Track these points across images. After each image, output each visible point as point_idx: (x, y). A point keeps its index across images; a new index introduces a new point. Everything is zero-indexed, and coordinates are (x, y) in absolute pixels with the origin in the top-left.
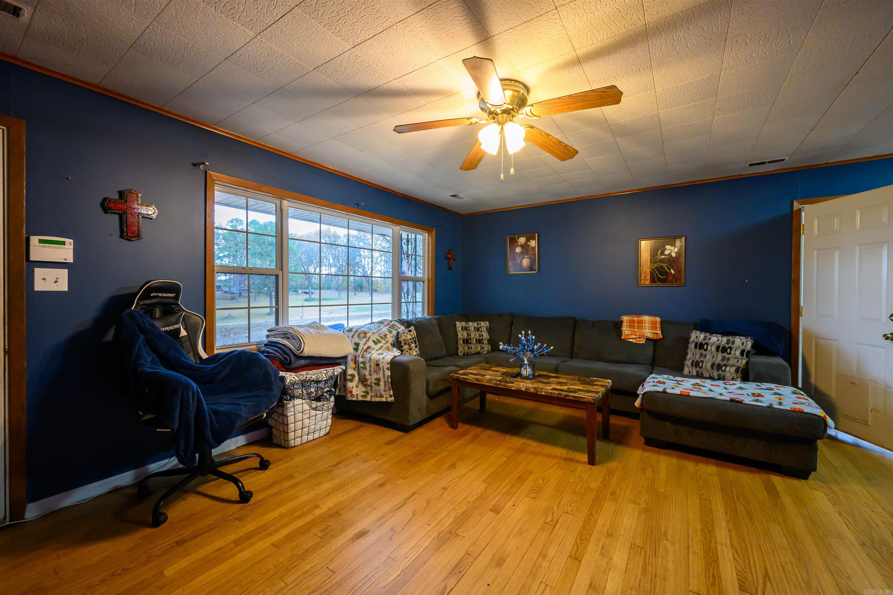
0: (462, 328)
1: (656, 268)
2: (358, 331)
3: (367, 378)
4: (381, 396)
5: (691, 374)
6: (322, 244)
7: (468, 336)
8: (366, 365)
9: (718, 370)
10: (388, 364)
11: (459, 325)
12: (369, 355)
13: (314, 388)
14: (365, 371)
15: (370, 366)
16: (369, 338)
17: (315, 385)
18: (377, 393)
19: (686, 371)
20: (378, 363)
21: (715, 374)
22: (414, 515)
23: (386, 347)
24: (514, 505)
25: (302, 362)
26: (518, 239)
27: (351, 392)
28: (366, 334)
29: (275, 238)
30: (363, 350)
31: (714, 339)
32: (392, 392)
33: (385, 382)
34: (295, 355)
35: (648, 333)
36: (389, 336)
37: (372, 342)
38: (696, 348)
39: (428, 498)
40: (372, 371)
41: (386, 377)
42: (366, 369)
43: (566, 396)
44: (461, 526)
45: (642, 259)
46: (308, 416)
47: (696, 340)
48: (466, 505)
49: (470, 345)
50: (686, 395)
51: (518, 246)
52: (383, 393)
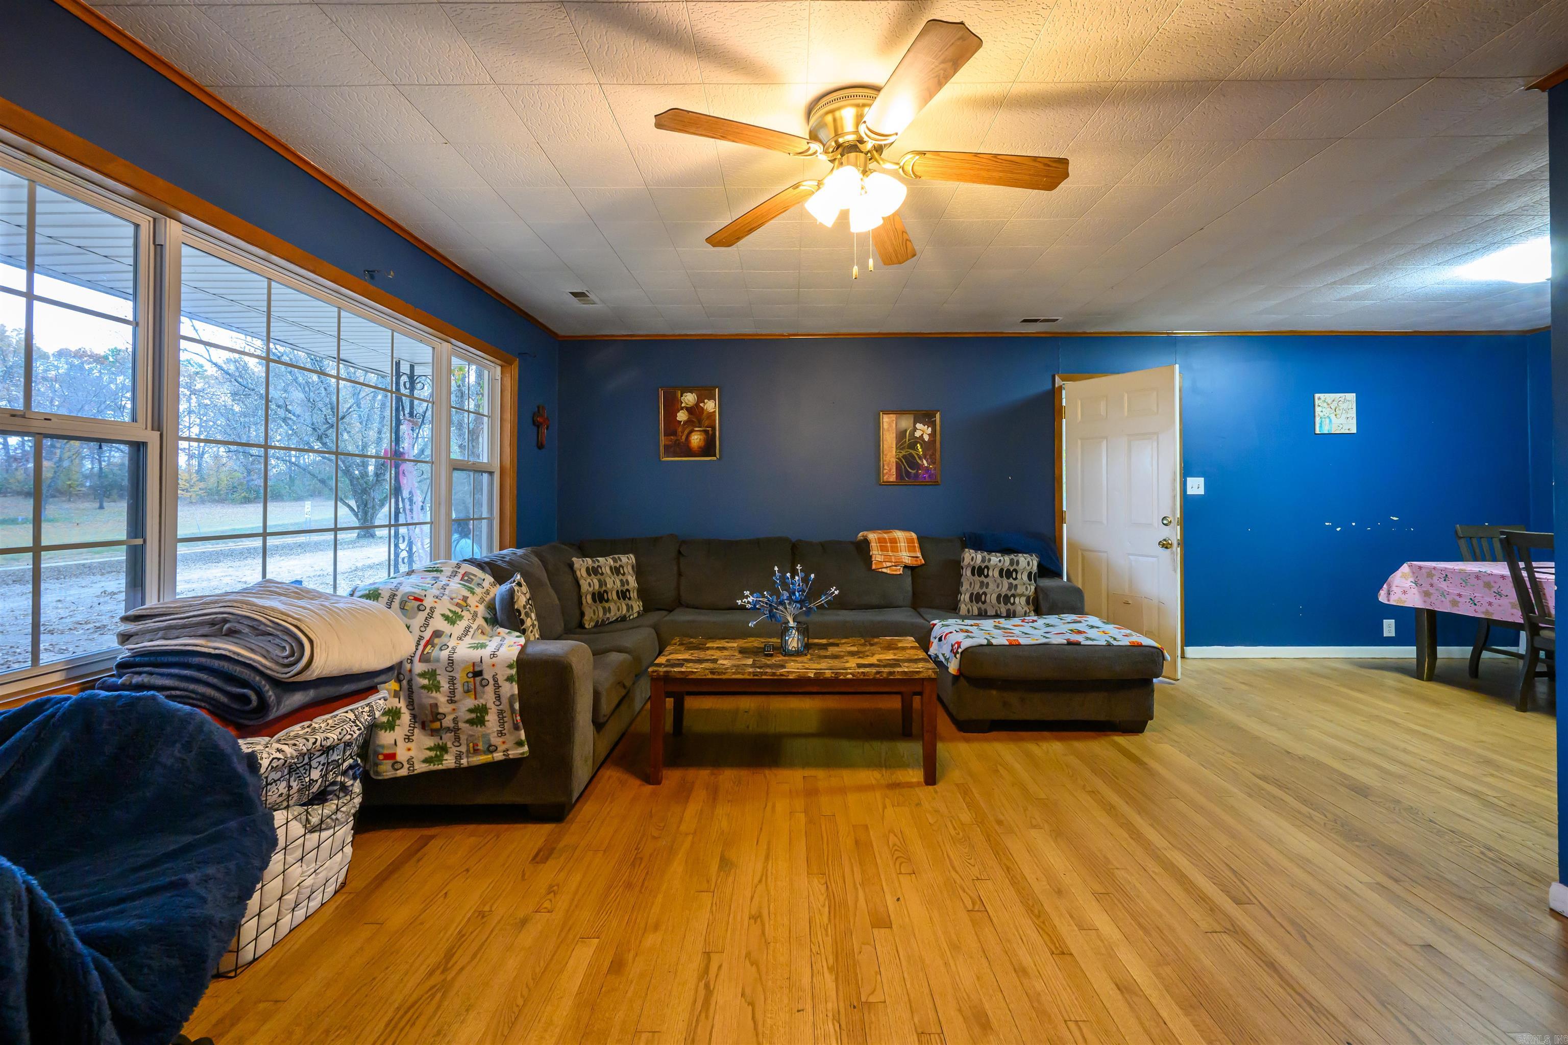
0: (587, 569)
1: (904, 457)
2: (395, 595)
3: (441, 710)
4: (491, 749)
5: (971, 614)
6: (272, 364)
7: (600, 586)
8: (439, 678)
9: (1006, 604)
10: (510, 666)
11: (581, 564)
12: (445, 654)
13: (320, 767)
14: (434, 694)
15: (452, 680)
16: (432, 610)
17: (323, 759)
18: (475, 745)
19: (963, 609)
20: (477, 669)
21: (1003, 610)
22: (752, 1004)
23: (478, 628)
24: (898, 899)
25: (297, 699)
26: (682, 396)
27: (392, 756)
28: (421, 600)
29: (130, 328)
30: (423, 643)
31: (995, 559)
32: (522, 732)
33: (501, 713)
34: (276, 683)
35: (906, 557)
36: (473, 601)
37: (441, 619)
38: (973, 574)
39: (744, 953)
40: (460, 689)
41: (505, 701)
42: (437, 688)
43: (890, 673)
44: (857, 983)
45: (885, 442)
46: (298, 854)
47: (972, 563)
48: (827, 935)
49: (607, 605)
50: (1016, 645)
51: (682, 408)
52: (495, 740)
